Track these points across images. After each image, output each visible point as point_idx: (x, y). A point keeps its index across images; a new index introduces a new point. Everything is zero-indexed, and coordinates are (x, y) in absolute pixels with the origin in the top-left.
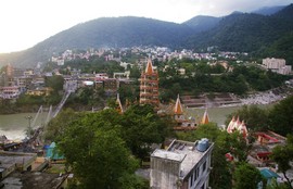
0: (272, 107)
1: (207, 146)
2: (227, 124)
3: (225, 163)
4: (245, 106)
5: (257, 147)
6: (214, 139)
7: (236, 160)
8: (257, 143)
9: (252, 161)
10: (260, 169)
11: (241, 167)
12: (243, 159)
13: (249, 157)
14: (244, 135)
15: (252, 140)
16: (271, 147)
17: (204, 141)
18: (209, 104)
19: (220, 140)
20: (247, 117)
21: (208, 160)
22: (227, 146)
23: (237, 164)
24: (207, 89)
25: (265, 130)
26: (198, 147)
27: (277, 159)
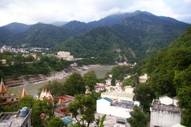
0: (65, 80)
1: (27, 112)
2: (39, 94)
3: (41, 121)
4: (50, 82)
5: (59, 106)
6: (31, 106)
7: (48, 117)
8: (59, 103)
9: (57, 115)
10: (63, 119)
11: (51, 121)
12: (52, 115)
13: (55, 113)
14: (51, 100)
15: (56, 102)
16: (67, 104)
17: (24, 109)
18: (26, 83)
19: (36, 106)
20: (51, 88)
21: (29, 122)
22: (41, 109)
23: (49, 119)
24: (24, 73)
25: (63, 95)
26: (21, 114)
27: (71, 110)
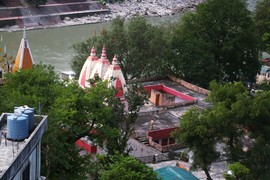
2: (78, 66)
4: (119, 22)
5: (148, 116)
6: (46, 107)
7: (102, 152)
8: (149, 106)
9: (137, 149)
10: (156, 167)
11: (115, 168)
12: (117, 147)
13: (132, 142)
14: (118, 90)
15: (137, 102)
17: (21, 112)
18: (32, 18)
19: (63, 108)
20: (123, 47)
21: (34, 159)
22: (79, 121)
23: (105, 161)
25: (165, 76)
26: (8, 130)
27: (192, 140)
